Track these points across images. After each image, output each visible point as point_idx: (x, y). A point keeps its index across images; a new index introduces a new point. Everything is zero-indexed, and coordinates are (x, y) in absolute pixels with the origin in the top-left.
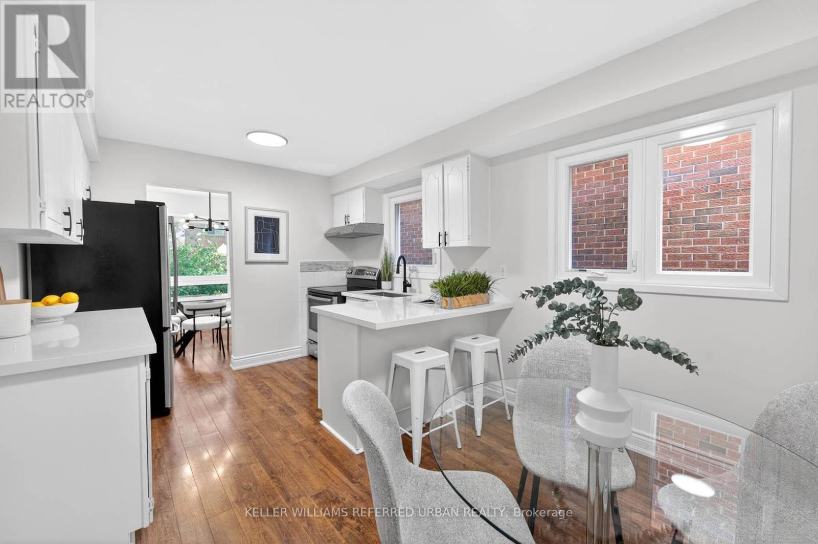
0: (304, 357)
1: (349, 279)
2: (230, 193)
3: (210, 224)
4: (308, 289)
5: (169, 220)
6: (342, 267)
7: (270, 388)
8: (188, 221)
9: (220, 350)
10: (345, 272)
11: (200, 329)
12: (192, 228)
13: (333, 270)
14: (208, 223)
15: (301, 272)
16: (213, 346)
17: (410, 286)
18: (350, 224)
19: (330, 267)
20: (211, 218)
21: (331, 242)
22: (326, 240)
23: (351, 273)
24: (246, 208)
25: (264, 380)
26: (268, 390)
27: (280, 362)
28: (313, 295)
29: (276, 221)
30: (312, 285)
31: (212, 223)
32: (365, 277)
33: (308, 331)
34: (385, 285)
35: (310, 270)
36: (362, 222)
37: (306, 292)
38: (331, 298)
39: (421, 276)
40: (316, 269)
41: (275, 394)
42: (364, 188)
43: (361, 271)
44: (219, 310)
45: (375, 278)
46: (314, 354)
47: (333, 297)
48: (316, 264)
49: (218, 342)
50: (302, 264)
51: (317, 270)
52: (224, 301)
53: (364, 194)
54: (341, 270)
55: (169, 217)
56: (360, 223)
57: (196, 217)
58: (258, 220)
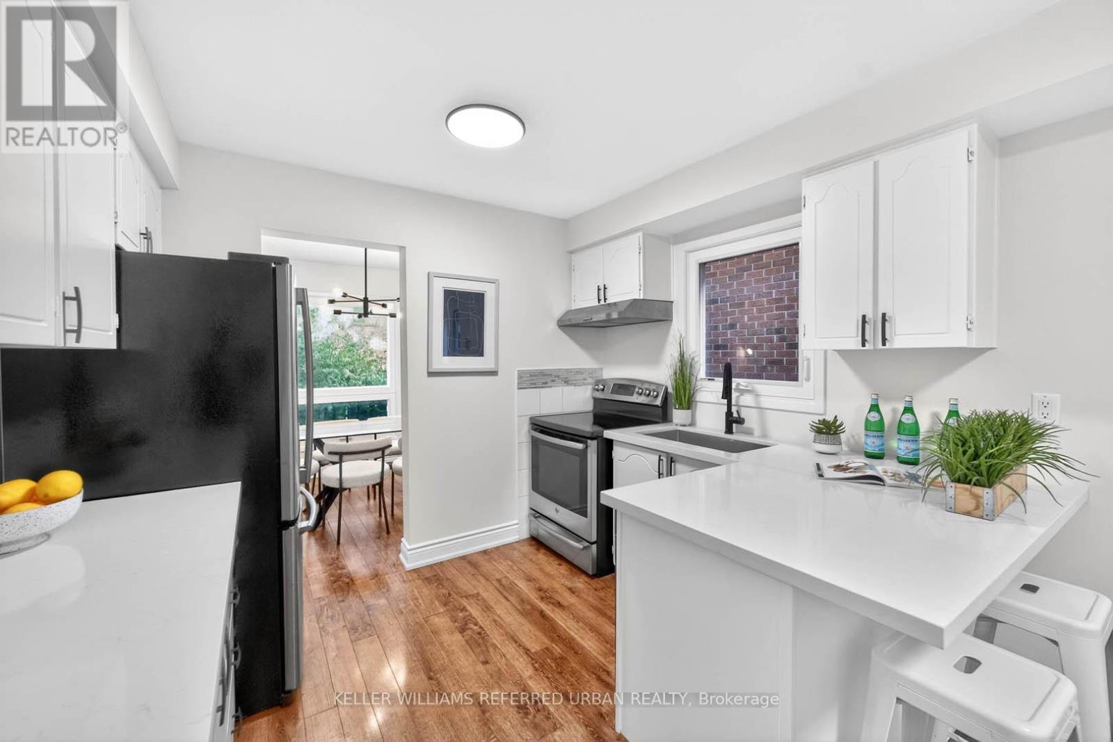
0: (524, 540)
1: (596, 400)
2: (402, 249)
3: (366, 307)
4: (531, 418)
5: (297, 294)
6: (585, 379)
7: (481, 627)
8: (332, 302)
9: (380, 516)
10: (590, 387)
11: (348, 486)
12: (338, 312)
13: (571, 384)
14: (362, 303)
15: (519, 389)
16: (368, 508)
17: (740, 421)
18: (608, 302)
19: (567, 378)
20: (368, 296)
21: (569, 335)
22: (559, 330)
23: (603, 390)
24: (431, 276)
25: (465, 602)
26: (479, 633)
27: (485, 552)
28: (542, 432)
29: (479, 298)
30: (536, 412)
31: (369, 304)
32: (635, 398)
33: (530, 495)
34: (679, 416)
35: (534, 386)
36: (638, 298)
37: (526, 426)
38: (585, 443)
39: (765, 402)
40: (544, 383)
41: (495, 647)
42: (640, 234)
43: (624, 387)
44: (381, 452)
45: (658, 402)
46: (538, 532)
47: (589, 441)
48: (543, 374)
49: (375, 498)
50: (521, 375)
51: (545, 385)
52: (388, 436)
53: (641, 246)
54: (584, 384)
55: (297, 289)
56: (635, 300)
57: (345, 295)
58: (450, 296)
